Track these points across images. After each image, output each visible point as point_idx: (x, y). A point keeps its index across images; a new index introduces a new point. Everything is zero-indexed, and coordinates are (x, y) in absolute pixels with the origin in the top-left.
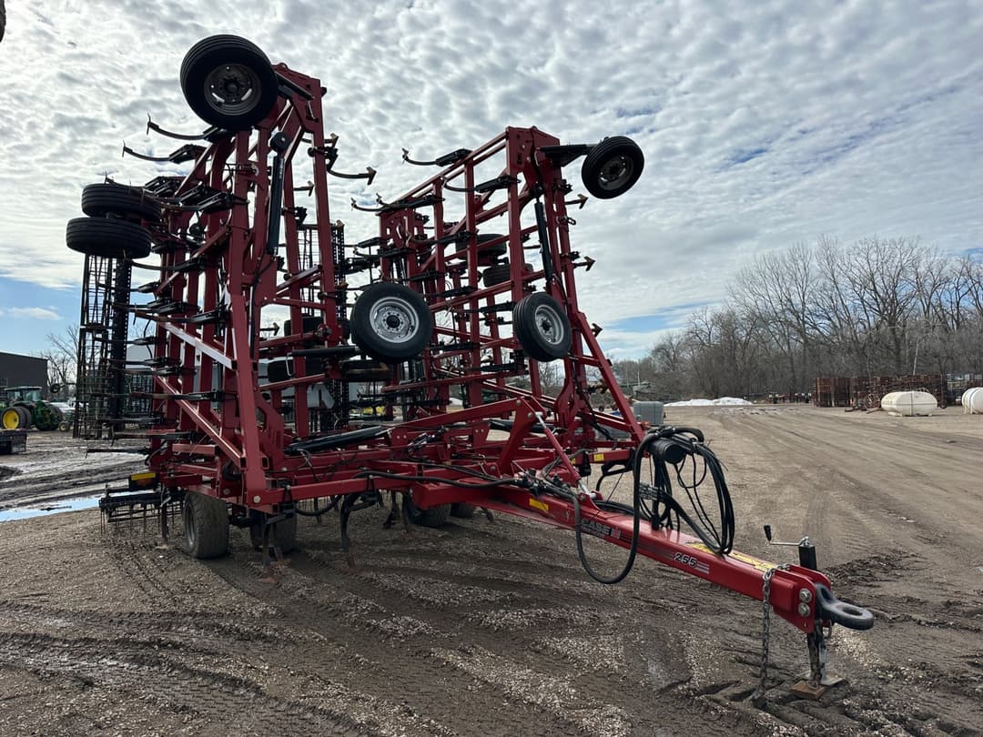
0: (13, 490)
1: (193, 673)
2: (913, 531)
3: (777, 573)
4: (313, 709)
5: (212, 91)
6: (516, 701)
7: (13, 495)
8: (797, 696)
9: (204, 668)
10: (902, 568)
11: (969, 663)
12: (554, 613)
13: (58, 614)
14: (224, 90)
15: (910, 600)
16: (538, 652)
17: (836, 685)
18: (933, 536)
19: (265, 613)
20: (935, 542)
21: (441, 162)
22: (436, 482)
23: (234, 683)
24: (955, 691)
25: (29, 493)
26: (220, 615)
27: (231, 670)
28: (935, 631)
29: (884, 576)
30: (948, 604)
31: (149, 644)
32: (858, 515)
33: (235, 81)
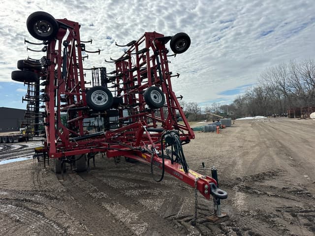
0: (23, 152)
1: (29, 210)
2: (290, 162)
3: (200, 179)
4: (54, 222)
5: (37, 29)
6: (117, 221)
7: (22, 154)
8: (208, 221)
9: (32, 208)
10: (276, 175)
11: (277, 210)
12: (149, 191)
13: (6, 191)
14: (41, 29)
15: (271, 187)
16: (136, 204)
17: (223, 217)
18: (297, 164)
19: (62, 191)
20: (295, 166)
21: (128, 45)
22: (113, 149)
23: (38, 213)
24: (264, 220)
25: (26, 153)
26: (49, 191)
27: (40, 209)
28: (273, 199)
29: (268, 178)
30: (284, 188)
31: (23, 200)
32: (275, 157)
33: (44, 26)
